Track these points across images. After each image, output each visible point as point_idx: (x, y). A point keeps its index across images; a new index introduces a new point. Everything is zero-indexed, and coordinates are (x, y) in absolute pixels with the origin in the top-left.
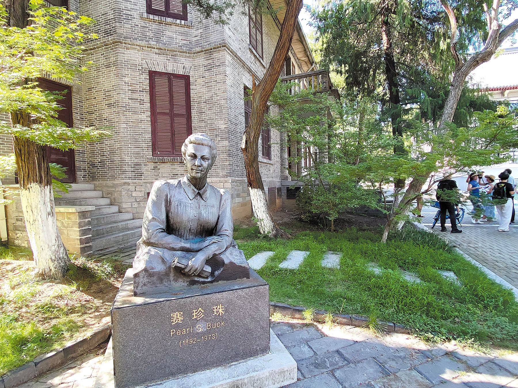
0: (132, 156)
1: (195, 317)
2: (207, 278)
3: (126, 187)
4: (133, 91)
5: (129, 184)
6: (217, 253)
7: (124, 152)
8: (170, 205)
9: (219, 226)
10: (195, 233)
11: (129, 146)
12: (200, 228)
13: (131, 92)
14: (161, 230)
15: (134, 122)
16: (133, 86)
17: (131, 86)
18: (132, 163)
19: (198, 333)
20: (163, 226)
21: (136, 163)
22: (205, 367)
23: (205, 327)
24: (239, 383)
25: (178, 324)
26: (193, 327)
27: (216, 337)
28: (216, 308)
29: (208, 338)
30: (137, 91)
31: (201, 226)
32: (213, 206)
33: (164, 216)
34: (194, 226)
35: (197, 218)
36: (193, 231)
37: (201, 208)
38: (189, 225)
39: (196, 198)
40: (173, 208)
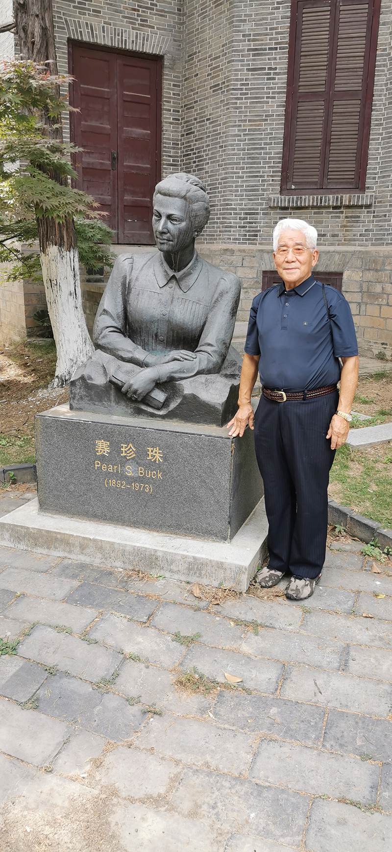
0: (242, 195)
1: (124, 454)
2: (158, 409)
3: (227, 257)
4: (257, 52)
5: (232, 252)
6: (177, 375)
7: (230, 186)
8: (129, 293)
10: (165, 341)
11: (240, 174)
12: (173, 336)
13: (254, 55)
14: (112, 329)
15: (254, 121)
16: (257, 40)
17: (254, 40)
18: (242, 209)
19: (127, 477)
20: (119, 324)
21: (250, 209)
22: (135, 524)
23: (136, 471)
24: (159, 554)
25: (103, 456)
26: (121, 467)
27: (150, 489)
28: (152, 451)
29: (140, 487)
30: (265, 49)
31: (173, 332)
32: (198, 302)
33: (120, 309)
34: (163, 329)
35: (166, 317)
36: (161, 338)
37: (175, 302)
38: (154, 328)
39: (170, 285)
40: (132, 298)
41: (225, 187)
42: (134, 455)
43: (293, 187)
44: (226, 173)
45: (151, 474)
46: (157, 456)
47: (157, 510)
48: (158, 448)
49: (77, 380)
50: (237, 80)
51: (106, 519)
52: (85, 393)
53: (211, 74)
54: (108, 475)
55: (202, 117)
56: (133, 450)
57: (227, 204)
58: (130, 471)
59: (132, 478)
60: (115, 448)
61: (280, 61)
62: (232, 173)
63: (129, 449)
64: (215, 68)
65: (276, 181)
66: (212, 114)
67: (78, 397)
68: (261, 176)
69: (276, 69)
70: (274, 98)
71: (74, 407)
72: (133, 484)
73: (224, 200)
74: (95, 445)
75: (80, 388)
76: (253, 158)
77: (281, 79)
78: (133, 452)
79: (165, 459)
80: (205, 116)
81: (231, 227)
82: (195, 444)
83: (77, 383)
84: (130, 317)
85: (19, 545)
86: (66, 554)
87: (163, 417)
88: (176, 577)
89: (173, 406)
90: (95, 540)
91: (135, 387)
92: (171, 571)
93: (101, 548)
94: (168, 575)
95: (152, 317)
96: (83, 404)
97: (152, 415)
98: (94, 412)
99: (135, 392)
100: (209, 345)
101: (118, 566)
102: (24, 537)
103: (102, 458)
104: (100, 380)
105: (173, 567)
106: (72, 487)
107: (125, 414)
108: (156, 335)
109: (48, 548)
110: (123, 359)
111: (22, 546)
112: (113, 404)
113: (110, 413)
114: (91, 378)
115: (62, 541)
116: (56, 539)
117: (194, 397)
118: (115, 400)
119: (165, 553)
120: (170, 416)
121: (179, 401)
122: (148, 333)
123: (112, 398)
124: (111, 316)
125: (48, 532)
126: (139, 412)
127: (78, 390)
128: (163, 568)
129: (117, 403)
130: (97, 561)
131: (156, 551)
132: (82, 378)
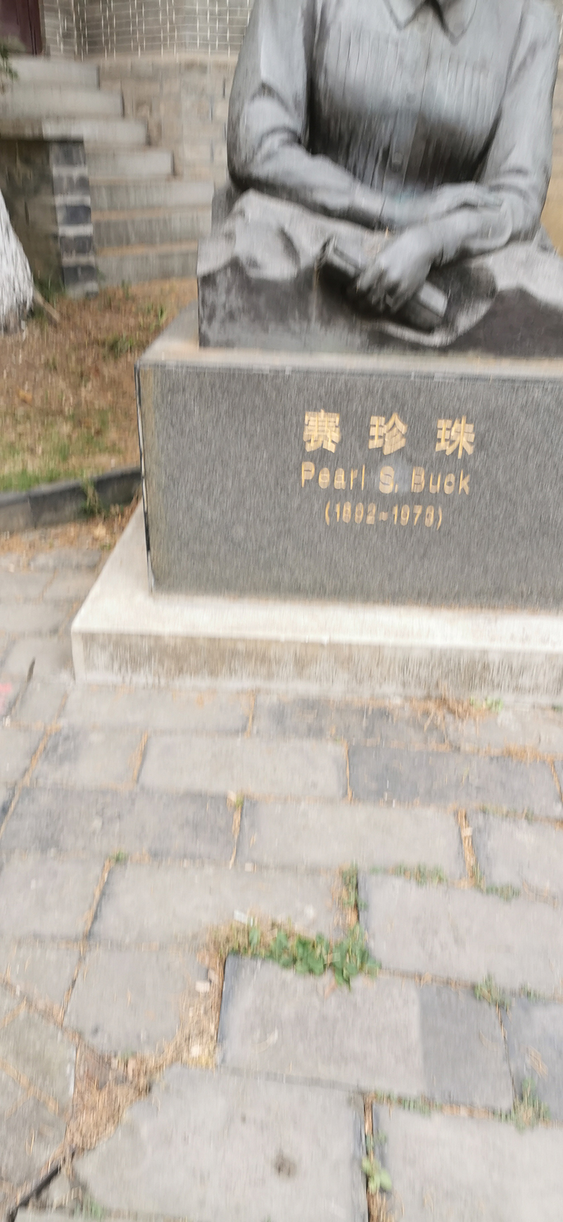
1: (377, 442)
2: (429, 330)
6: (476, 245)
9: (495, 154)
12: (425, 153)
14: (286, 136)
19: (379, 494)
20: (297, 122)
22: (395, 596)
23: (405, 479)
25: (323, 452)
26: (368, 472)
27: (436, 519)
28: (449, 429)
29: (413, 515)
32: (483, 66)
33: (298, 84)
34: (403, 138)
35: (416, 105)
36: (396, 159)
37: (435, 65)
38: (384, 132)
39: (421, 18)
40: (332, 54)
42: (403, 443)
45: (442, 482)
46: (462, 440)
47: (452, 562)
48: (464, 420)
49: (218, 272)
51: (324, 595)
52: (241, 304)
54: (333, 495)
56: (400, 430)
58: (387, 481)
59: (393, 496)
60: (355, 429)
63: (391, 429)
67: (220, 314)
71: (212, 340)
72: (395, 510)
74: (301, 425)
75: (228, 291)
78: (399, 435)
79: (480, 444)
83: (218, 278)
86: (259, 683)
87: (443, 350)
89: (465, 321)
90: (334, 647)
91: (394, 275)
92: (518, 689)
93: (350, 659)
95: (386, 102)
96: (237, 330)
97: (416, 348)
98: (266, 347)
99: (392, 290)
100: (520, 171)
101: (391, 694)
103: (321, 457)
104: (278, 268)
105: (526, 681)
107: (348, 349)
108: (386, 153)
109: (213, 674)
112: (315, 325)
114: (254, 264)
117: (522, 295)
118: (321, 315)
119: (507, 653)
120: (463, 344)
121: (483, 308)
122: (368, 147)
123: (314, 311)
124: (282, 102)
126: (382, 341)
127: (223, 297)
128: (499, 685)
129: (327, 322)
132: (235, 265)
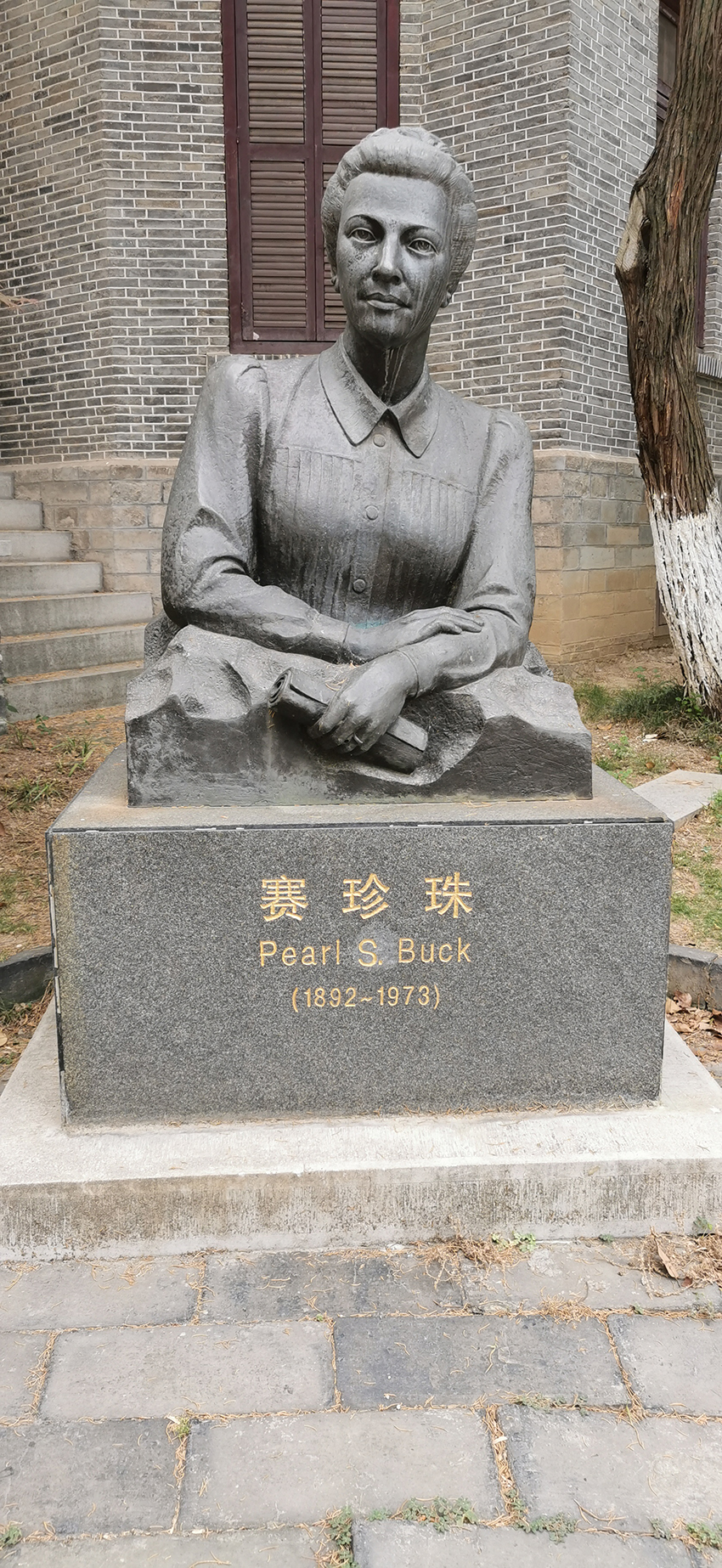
0: (148, 352)
1: (352, 908)
2: (408, 770)
3: (126, 484)
4: (155, 51)
5: (137, 473)
6: (456, 672)
7: (118, 332)
8: (269, 461)
9: (470, 571)
10: (368, 593)
11: (139, 306)
12: (392, 575)
13: (148, 57)
14: (230, 564)
15: (160, 194)
16: (154, 26)
17: (145, 25)
18: (151, 381)
19: (361, 972)
20: (241, 550)
21: (167, 381)
22: (387, 1104)
23: (391, 953)
24: (517, 1176)
25: (286, 923)
26: (344, 946)
27: (432, 997)
28: (440, 887)
29: (403, 996)
30: (172, 47)
31: (394, 562)
32: (450, 483)
33: (244, 508)
34: (365, 561)
35: (377, 525)
36: (358, 583)
37: (396, 484)
38: (343, 555)
39: (378, 438)
40: (279, 477)
41: (107, 333)
42: (385, 906)
43: (256, 336)
44: (107, 303)
45: (437, 951)
46: (456, 898)
47: (456, 1052)
48: (457, 875)
49: (151, 716)
50: (115, 106)
51: (296, 1107)
52: (179, 751)
53: (45, 93)
54: (304, 978)
55: (29, 186)
56: (381, 892)
57: (116, 371)
58: (370, 954)
59: (376, 972)
60: (324, 891)
61: (208, 76)
62: (120, 302)
63: (369, 890)
64: (53, 80)
65: (218, 322)
66: (56, 178)
67: (155, 764)
68: (186, 312)
69: (197, 89)
70: (199, 149)
71: (145, 796)
72: (381, 991)
73: (108, 361)
74: (258, 893)
75: (164, 738)
76: (165, 273)
77: (212, 111)
78: (380, 899)
79: (479, 902)
80: (37, 184)
81: (128, 419)
82: (570, 849)
83: (151, 723)
84: (274, 529)
85: (39, 1250)
86: (212, 1241)
87: (426, 791)
88: (568, 1230)
89: (450, 758)
90: (309, 1177)
91: (362, 712)
92: (552, 1217)
93: (331, 1195)
94: (542, 1231)
95: (344, 523)
96: (173, 783)
97: (394, 790)
98: (211, 802)
99: (361, 728)
100: (501, 590)
101: (389, 1239)
102: (60, 1217)
103: (285, 931)
104: (224, 709)
105: (561, 1206)
106: (182, 1033)
107: (313, 797)
108: (347, 577)
109: (147, 1234)
110: (280, 644)
111: (47, 1251)
112: (272, 772)
113: (262, 799)
114: (196, 706)
115: (196, 1201)
116: (177, 1201)
117: (515, 724)
118: (278, 761)
119: (535, 1169)
120: (449, 784)
121: (470, 741)
122: (325, 571)
123: (269, 755)
124: (224, 529)
125: (146, 1184)
126: (353, 786)
127: (155, 745)
128: (528, 1212)
129: (285, 768)
130: (317, 1239)
131: (506, 1169)
132: (171, 708)
